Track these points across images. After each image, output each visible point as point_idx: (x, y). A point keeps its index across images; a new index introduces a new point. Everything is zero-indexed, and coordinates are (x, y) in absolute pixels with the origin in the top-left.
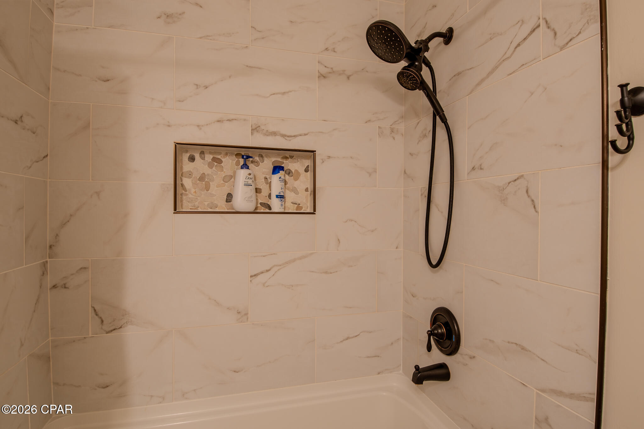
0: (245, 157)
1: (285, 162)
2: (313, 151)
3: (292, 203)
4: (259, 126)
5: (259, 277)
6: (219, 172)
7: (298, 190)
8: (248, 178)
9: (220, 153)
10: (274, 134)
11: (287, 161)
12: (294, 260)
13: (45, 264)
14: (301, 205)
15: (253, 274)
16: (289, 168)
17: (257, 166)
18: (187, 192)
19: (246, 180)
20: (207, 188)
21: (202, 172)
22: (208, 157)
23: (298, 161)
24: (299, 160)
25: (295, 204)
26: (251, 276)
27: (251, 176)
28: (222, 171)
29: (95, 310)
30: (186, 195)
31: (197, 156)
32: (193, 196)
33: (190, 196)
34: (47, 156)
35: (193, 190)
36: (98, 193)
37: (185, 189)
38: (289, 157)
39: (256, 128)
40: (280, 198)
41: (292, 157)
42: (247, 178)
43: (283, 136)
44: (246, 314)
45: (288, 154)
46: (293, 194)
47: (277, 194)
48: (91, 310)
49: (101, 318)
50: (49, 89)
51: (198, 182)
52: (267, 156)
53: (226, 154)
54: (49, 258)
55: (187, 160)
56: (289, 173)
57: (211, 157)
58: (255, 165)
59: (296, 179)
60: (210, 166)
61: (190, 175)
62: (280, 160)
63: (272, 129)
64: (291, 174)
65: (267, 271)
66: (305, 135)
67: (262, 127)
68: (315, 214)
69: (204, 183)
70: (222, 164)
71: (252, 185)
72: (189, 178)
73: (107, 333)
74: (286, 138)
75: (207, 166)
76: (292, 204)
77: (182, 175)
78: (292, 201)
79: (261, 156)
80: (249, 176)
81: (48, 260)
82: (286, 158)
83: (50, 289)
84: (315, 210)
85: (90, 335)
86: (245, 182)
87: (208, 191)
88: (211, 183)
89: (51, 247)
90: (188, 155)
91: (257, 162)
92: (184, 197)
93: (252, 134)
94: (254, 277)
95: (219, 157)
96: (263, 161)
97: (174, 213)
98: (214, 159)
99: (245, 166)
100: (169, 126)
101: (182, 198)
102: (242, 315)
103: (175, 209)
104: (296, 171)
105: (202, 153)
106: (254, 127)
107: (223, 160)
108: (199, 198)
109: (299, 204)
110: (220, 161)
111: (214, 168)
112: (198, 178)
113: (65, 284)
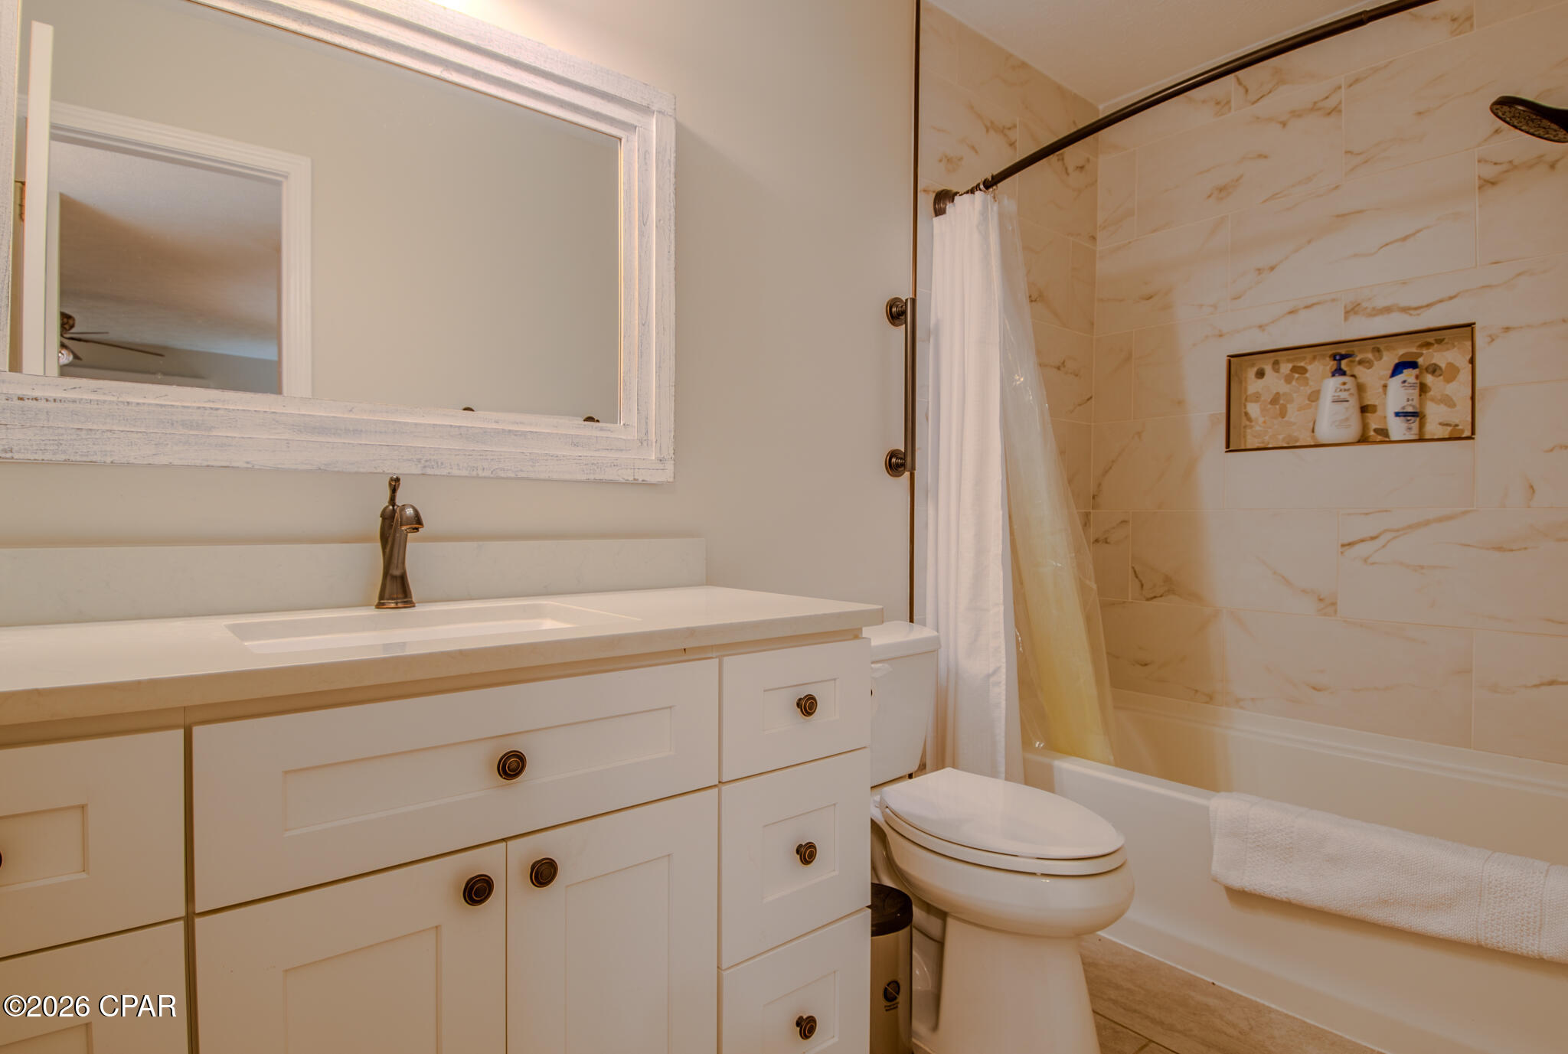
0: (1338, 358)
1: (1424, 352)
2: (1471, 325)
3: (1440, 424)
4: (1359, 304)
5: (1357, 547)
6: (1302, 388)
7: (1454, 399)
8: (1341, 390)
9: (1304, 358)
10: (1388, 310)
11: (1430, 350)
12: (1427, 523)
13: (1087, 515)
14: (1460, 427)
15: (1346, 541)
16: (1434, 361)
17: (1369, 368)
18: (1253, 424)
19: (1336, 394)
20: (1283, 413)
21: (1275, 392)
22: (1286, 368)
23: (1454, 346)
24: (1456, 343)
25: (1447, 425)
26: (1343, 546)
27: (1346, 387)
28: (1307, 384)
29: (1135, 572)
30: (1251, 427)
31: (1268, 369)
32: (1261, 429)
33: (1258, 428)
34: (1091, 398)
35: (1261, 420)
36: (1139, 434)
37: (1249, 419)
38: (1433, 342)
39: (1353, 309)
40: (1405, 416)
41: (1440, 341)
42: (1338, 390)
43: (1405, 310)
44: (1334, 604)
45: (1430, 338)
46: (1443, 408)
47: (1397, 411)
48: (1130, 570)
49: (1140, 581)
50: (1093, 324)
51: (1269, 406)
52: (1388, 349)
53: (1314, 358)
54: (1093, 509)
55: (1253, 377)
56: (1434, 370)
57: (1290, 366)
58: (1365, 367)
59: (1449, 381)
60: (1288, 379)
61: (1257, 397)
62: (1414, 350)
63: (1381, 303)
64: (1437, 373)
65: (1373, 538)
66: (1451, 298)
67: (1364, 305)
68: (1473, 439)
69: (1278, 407)
70: (1307, 375)
71: (1347, 401)
72: (1256, 401)
73: (1148, 600)
74: (1412, 312)
75: (1282, 381)
76: (1440, 427)
77: (1246, 399)
78: (1441, 421)
79: (1377, 350)
80: (1343, 387)
81: (1091, 511)
82: (1428, 345)
83: (1093, 543)
84: (1473, 433)
85: (1130, 600)
86: (1334, 396)
87: (1283, 418)
88: (1288, 406)
89: (1094, 497)
90: (1255, 369)
91: (1368, 362)
92: (1249, 431)
93: (1346, 319)
94: (1347, 547)
95: (1302, 364)
96: (1381, 358)
97: (1227, 452)
98: (1294, 369)
99: (1339, 372)
100: (1221, 336)
101: (1245, 432)
102: (1327, 604)
103: (1228, 445)
104: (1450, 365)
105: (1276, 363)
106: (1349, 308)
107: (1309, 367)
108: (1270, 430)
109: (1457, 425)
110: (1302, 371)
111: (1294, 383)
112: (1269, 400)
113: (1106, 539)
